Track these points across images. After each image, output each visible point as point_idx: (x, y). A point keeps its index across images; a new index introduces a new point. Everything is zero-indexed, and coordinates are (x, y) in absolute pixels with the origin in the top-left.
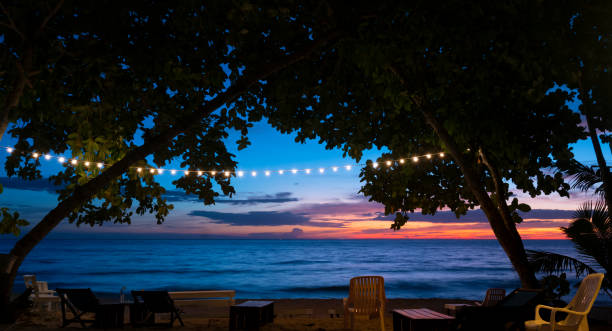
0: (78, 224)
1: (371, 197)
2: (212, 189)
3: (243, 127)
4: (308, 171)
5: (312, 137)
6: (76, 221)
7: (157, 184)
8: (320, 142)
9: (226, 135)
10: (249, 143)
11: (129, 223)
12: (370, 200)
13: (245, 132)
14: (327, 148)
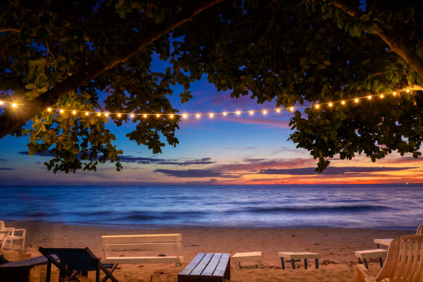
0: (55, 171)
1: (298, 143)
2: (160, 140)
3: (186, 82)
4: (251, 113)
5: (245, 93)
6: (53, 168)
7: (108, 131)
8: (252, 97)
9: (170, 92)
10: (191, 97)
11: (95, 170)
12: (297, 147)
13: (187, 86)
14: (258, 103)
